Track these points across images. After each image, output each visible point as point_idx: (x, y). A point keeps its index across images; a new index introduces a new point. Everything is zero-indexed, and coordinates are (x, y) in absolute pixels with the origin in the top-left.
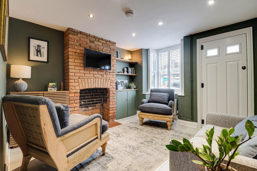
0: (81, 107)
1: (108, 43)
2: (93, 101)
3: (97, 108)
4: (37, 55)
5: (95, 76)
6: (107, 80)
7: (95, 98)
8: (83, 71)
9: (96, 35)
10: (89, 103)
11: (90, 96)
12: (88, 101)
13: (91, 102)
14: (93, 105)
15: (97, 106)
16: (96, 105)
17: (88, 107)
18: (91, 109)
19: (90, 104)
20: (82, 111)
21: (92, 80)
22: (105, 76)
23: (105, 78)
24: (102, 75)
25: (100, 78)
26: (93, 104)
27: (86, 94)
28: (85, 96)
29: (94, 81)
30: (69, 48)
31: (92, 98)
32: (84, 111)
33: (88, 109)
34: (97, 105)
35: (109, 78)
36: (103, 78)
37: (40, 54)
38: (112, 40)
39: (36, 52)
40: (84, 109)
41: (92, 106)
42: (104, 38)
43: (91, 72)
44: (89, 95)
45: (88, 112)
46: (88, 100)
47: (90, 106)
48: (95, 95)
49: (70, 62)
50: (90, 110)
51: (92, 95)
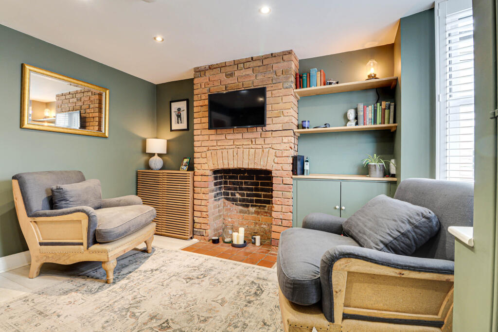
0: (235, 203)
1: (265, 62)
2: (259, 196)
3: (266, 213)
4: (178, 123)
5: (236, 143)
6: (266, 150)
7: (262, 190)
8: (214, 136)
9: (238, 58)
10: (249, 198)
11: (252, 184)
12: (248, 195)
13: (255, 198)
14: (259, 204)
15: (266, 208)
16: (265, 206)
17: (247, 206)
18: (254, 211)
19: (251, 201)
20: (235, 212)
21: (231, 151)
22: (260, 141)
23: (260, 146)
24: (253, 140)
25: (248, 147)
26: (257, 201)
27: (243, 181)
28: (242, 183)
29: (235, 154)
30: (194, 101)
31: (257, 190)
32: (240, 212)
33: (248, 210)
34: (267, 205)
35: (270, 146)
36: (253, 146)
37: (181, 120)
38: (277, 50)
39: (177, 118)
40: (241, 208)
41: (256, 206)
42: (255, 56)
43: (229, 137)
44: (249, 183)
45: (247, 216)
46: (249, 192)
47: (252, 206)
48: (262, 184)
49: (195, 125)
50: (252, 213)
51: (257, 184)
